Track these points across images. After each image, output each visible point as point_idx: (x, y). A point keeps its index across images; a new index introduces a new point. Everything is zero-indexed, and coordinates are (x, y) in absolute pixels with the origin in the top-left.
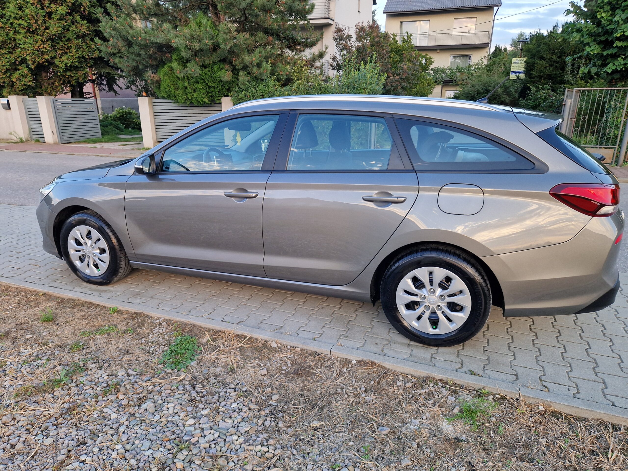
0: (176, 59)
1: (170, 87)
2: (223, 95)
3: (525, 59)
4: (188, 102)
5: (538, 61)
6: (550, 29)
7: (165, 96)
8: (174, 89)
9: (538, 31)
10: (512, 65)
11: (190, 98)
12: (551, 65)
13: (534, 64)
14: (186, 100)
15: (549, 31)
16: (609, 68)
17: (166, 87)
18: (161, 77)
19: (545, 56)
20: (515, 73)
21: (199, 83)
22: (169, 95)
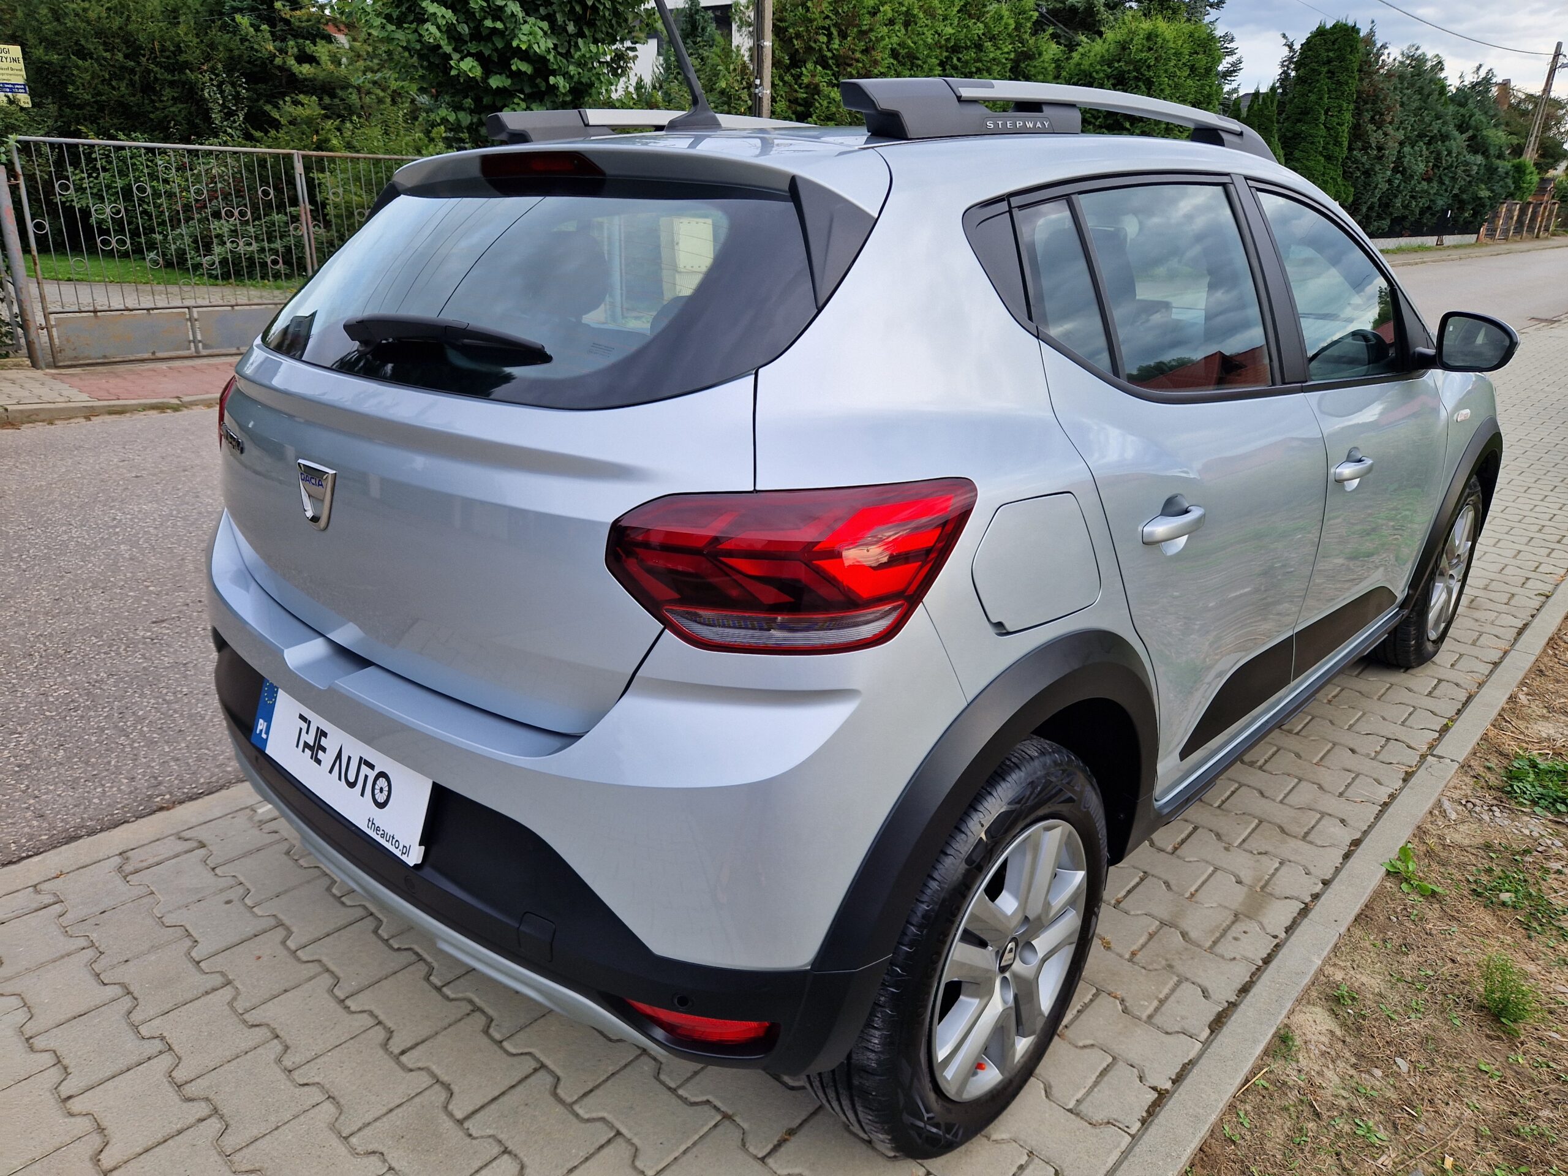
3: (15, 51)
5: (78, 62)
12: (117, 77)
13: (66, 67)
19: (90, 48)
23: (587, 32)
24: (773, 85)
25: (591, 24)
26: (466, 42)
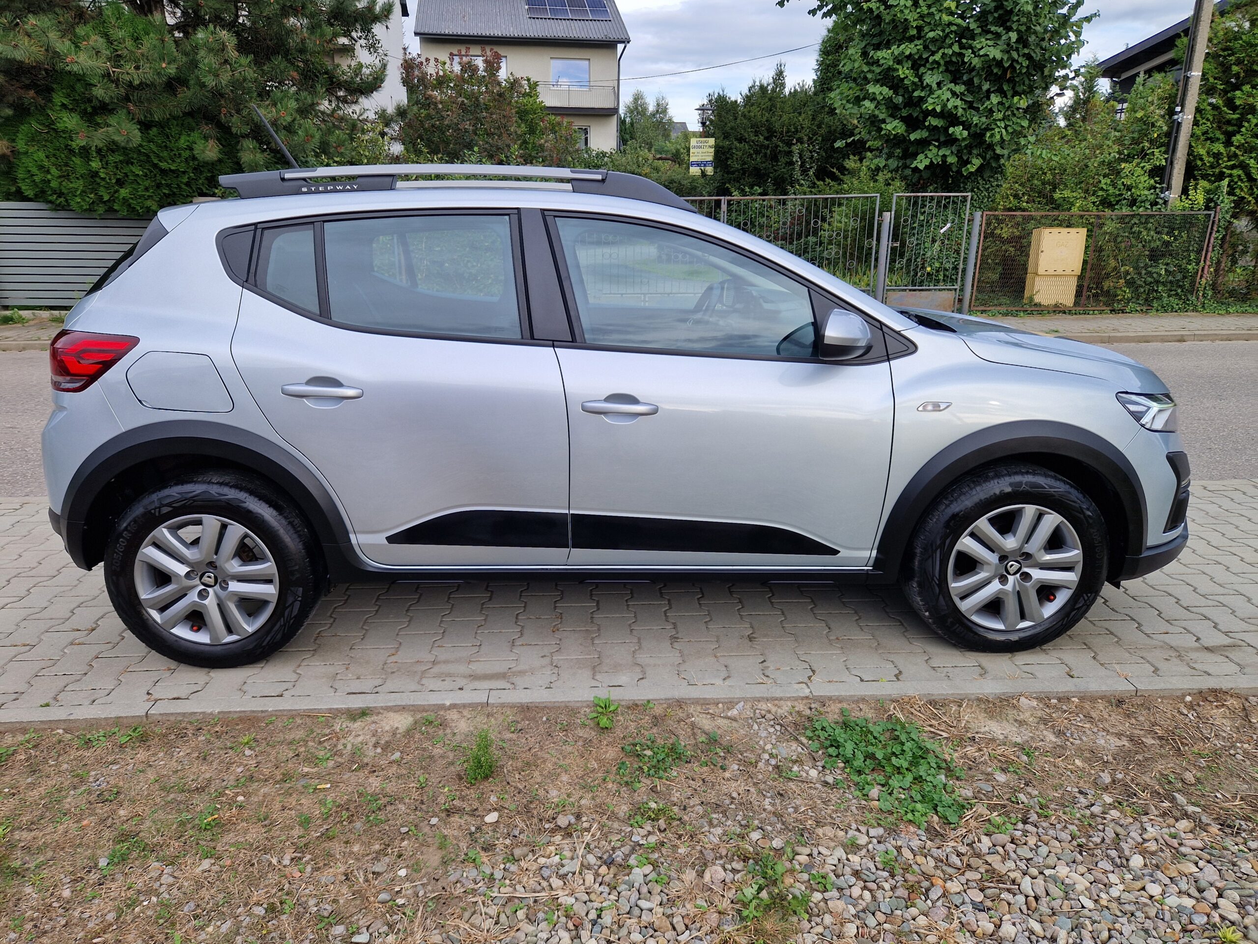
0: (64, 106)
1: (48, 172)
2: (196, 194)
3: (712, 141)
4: (101, 209)
5: (738, 145)
6: (745, 91)
7: (30, 193)
8: (60, 177)
9: (721, 93)
10: (692, 150)
11: (106, 198)
12: (757, 152)
13: (731, 149)
14: (93, 203)
15: (744, 94)
16: (921, 162)
17: (34, 170)
18: (21, 145)
19: (746, 135)
20: (698, 165)
21: (132, 164)
22: (43, 192)
23: (1005, 88)
24: (1198, 110)
25: (1011, 81)
26: (901, 109)
